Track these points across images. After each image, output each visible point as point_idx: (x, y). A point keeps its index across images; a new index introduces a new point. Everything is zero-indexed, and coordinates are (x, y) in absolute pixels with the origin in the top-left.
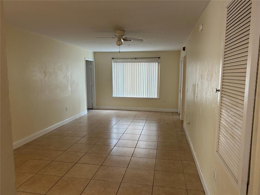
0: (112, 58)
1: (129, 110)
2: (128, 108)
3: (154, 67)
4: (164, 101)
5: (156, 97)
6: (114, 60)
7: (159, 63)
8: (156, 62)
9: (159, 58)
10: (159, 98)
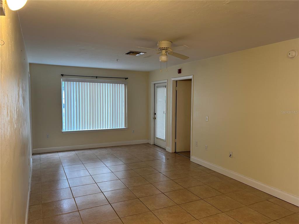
0: (61, 75)
1: (90, 149)
2: (87, 146)
3: (121, 89)
4: (134, 131)
5: (123, 127)
6: (64, 78)
7: (125, 85)
8: (122, 84)
9: (126, 79)
10: (128, 129)
